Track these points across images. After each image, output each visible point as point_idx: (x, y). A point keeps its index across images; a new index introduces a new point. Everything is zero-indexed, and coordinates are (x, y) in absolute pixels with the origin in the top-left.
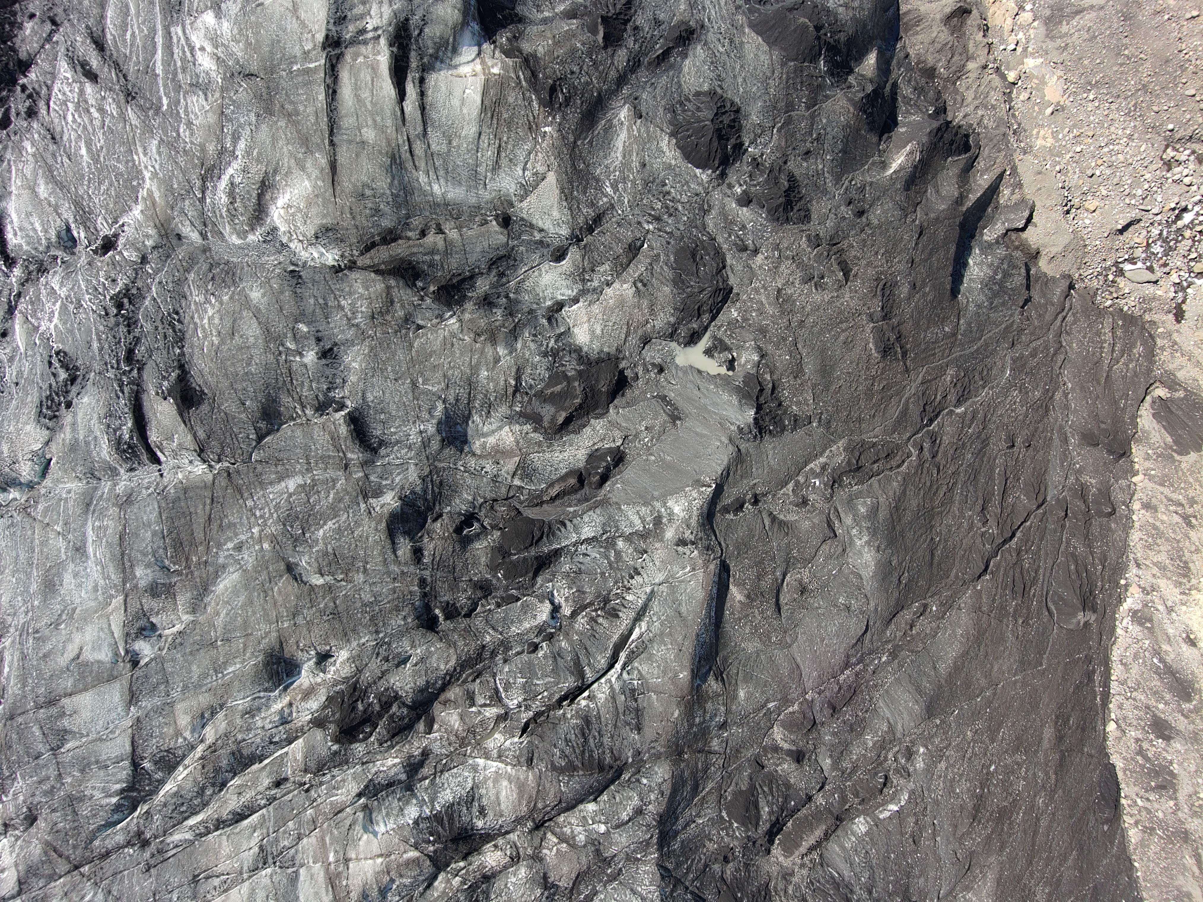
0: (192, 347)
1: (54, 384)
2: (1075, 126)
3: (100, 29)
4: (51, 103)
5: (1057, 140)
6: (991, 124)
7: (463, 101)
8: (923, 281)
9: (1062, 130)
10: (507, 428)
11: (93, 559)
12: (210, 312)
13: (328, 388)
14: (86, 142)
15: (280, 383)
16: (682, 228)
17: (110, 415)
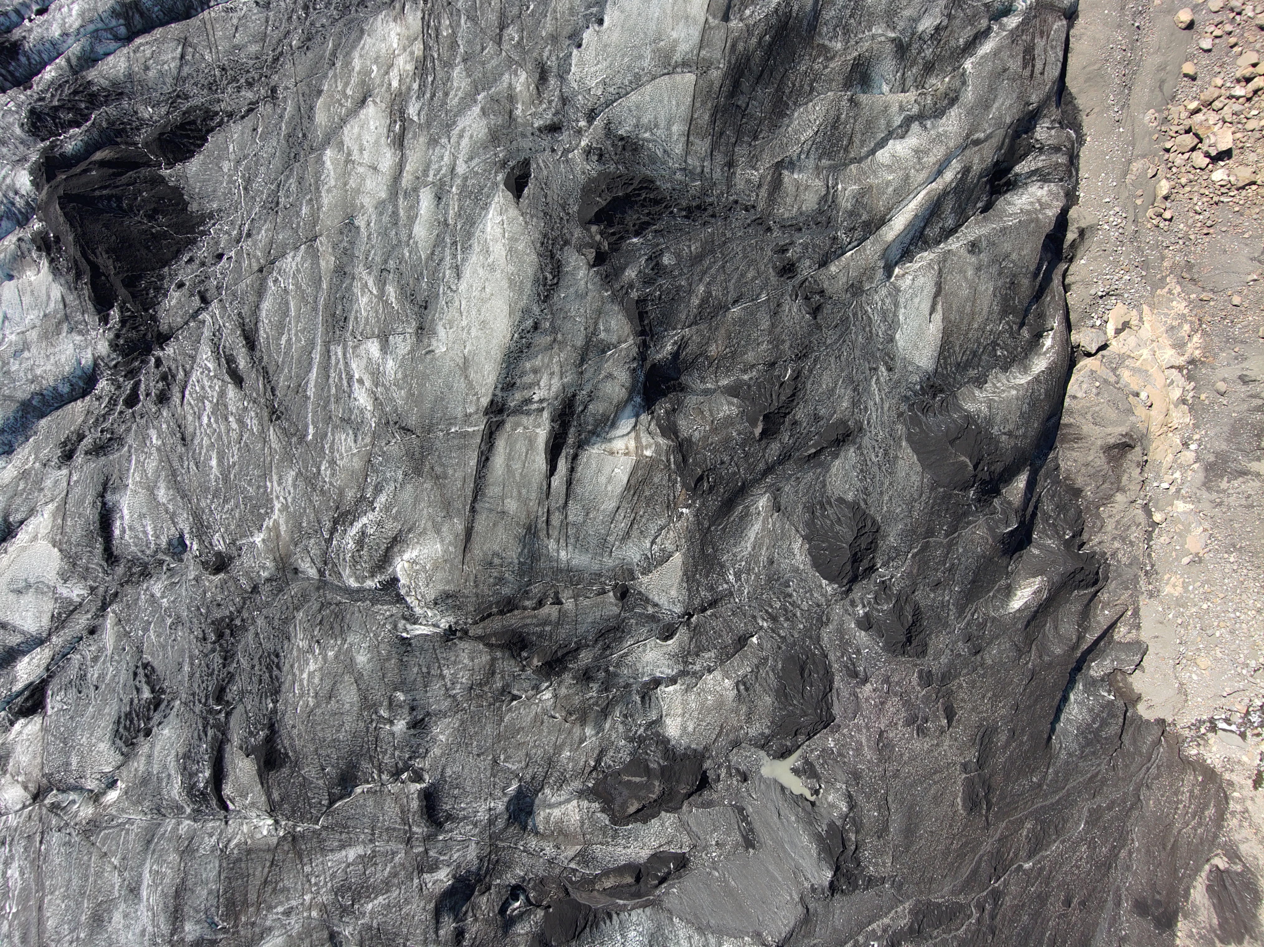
0: (286, 703)
1: (136, 701)
2: (1207, 582)
3: (254, 321)
4: (187, 392)
5: (1186, 589)
6: (1125, 560)
7: (610, 480)
8: (1023, 730)
9: (1194, 582)
10: (575, 802)
11: (145, 903)
12: (312, 667)
13: (410, 758)
14: (218, 453)
15: (364, 751)
16: (796, 635)
17: (186, 756)
